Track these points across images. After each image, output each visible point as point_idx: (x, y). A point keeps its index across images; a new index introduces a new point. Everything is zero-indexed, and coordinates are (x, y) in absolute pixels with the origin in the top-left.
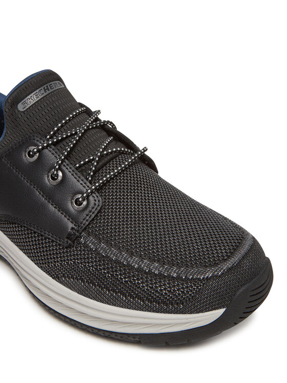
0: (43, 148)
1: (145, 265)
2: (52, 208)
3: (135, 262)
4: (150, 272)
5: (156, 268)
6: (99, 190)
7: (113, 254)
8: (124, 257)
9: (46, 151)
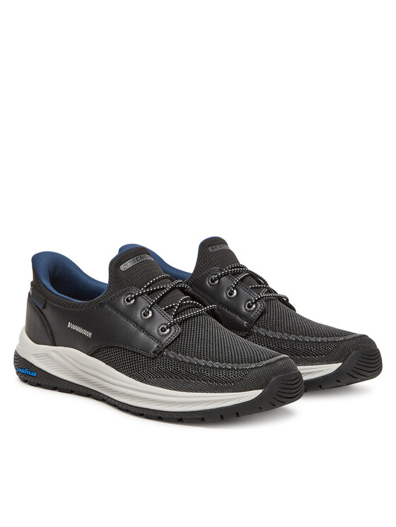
0: (139, 295)
1: (210, 363)
2: (142, 335)
3: (202, 362)
4: (213, 367)
5: (217, 365)
6: (181, 323)
7: (187, 359)
8: (195, 360)
9: (140, 298)
